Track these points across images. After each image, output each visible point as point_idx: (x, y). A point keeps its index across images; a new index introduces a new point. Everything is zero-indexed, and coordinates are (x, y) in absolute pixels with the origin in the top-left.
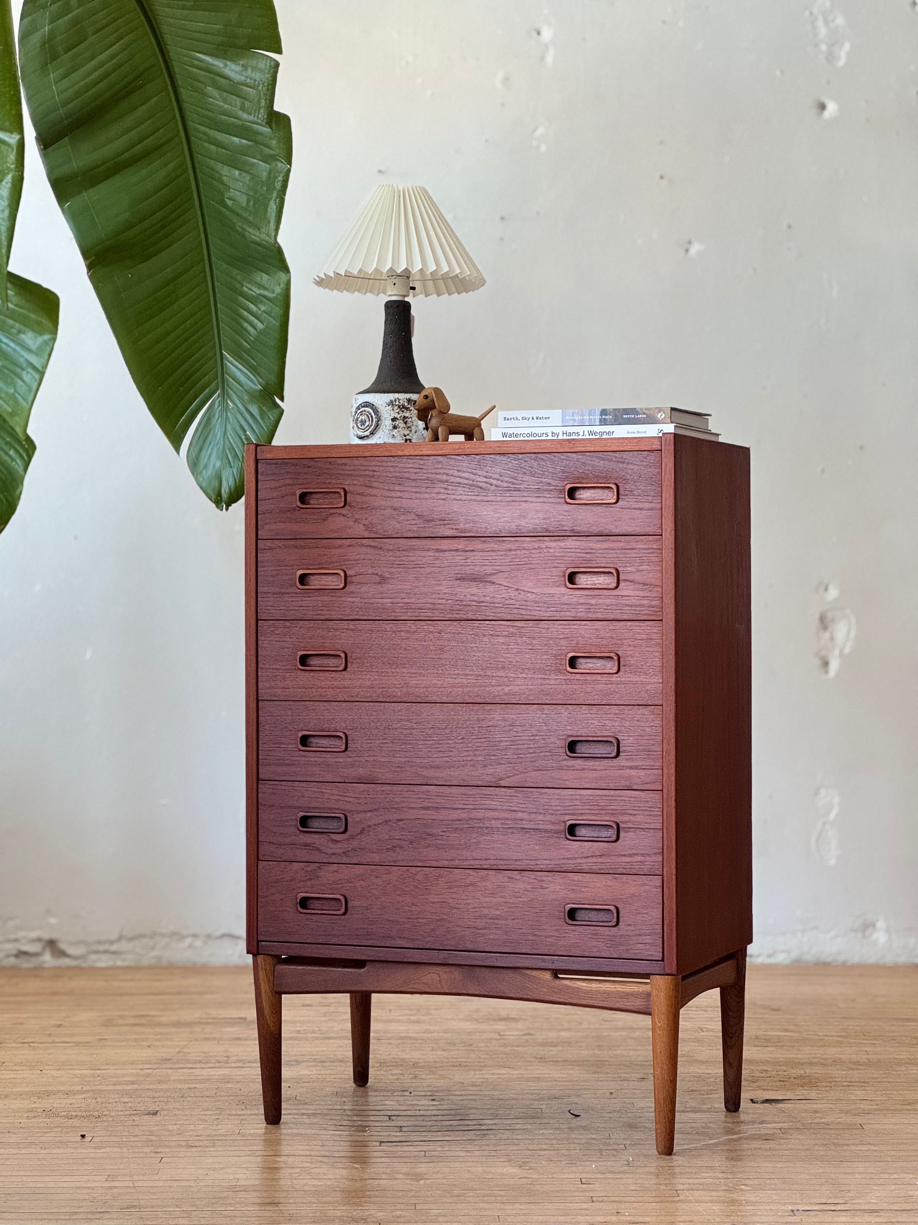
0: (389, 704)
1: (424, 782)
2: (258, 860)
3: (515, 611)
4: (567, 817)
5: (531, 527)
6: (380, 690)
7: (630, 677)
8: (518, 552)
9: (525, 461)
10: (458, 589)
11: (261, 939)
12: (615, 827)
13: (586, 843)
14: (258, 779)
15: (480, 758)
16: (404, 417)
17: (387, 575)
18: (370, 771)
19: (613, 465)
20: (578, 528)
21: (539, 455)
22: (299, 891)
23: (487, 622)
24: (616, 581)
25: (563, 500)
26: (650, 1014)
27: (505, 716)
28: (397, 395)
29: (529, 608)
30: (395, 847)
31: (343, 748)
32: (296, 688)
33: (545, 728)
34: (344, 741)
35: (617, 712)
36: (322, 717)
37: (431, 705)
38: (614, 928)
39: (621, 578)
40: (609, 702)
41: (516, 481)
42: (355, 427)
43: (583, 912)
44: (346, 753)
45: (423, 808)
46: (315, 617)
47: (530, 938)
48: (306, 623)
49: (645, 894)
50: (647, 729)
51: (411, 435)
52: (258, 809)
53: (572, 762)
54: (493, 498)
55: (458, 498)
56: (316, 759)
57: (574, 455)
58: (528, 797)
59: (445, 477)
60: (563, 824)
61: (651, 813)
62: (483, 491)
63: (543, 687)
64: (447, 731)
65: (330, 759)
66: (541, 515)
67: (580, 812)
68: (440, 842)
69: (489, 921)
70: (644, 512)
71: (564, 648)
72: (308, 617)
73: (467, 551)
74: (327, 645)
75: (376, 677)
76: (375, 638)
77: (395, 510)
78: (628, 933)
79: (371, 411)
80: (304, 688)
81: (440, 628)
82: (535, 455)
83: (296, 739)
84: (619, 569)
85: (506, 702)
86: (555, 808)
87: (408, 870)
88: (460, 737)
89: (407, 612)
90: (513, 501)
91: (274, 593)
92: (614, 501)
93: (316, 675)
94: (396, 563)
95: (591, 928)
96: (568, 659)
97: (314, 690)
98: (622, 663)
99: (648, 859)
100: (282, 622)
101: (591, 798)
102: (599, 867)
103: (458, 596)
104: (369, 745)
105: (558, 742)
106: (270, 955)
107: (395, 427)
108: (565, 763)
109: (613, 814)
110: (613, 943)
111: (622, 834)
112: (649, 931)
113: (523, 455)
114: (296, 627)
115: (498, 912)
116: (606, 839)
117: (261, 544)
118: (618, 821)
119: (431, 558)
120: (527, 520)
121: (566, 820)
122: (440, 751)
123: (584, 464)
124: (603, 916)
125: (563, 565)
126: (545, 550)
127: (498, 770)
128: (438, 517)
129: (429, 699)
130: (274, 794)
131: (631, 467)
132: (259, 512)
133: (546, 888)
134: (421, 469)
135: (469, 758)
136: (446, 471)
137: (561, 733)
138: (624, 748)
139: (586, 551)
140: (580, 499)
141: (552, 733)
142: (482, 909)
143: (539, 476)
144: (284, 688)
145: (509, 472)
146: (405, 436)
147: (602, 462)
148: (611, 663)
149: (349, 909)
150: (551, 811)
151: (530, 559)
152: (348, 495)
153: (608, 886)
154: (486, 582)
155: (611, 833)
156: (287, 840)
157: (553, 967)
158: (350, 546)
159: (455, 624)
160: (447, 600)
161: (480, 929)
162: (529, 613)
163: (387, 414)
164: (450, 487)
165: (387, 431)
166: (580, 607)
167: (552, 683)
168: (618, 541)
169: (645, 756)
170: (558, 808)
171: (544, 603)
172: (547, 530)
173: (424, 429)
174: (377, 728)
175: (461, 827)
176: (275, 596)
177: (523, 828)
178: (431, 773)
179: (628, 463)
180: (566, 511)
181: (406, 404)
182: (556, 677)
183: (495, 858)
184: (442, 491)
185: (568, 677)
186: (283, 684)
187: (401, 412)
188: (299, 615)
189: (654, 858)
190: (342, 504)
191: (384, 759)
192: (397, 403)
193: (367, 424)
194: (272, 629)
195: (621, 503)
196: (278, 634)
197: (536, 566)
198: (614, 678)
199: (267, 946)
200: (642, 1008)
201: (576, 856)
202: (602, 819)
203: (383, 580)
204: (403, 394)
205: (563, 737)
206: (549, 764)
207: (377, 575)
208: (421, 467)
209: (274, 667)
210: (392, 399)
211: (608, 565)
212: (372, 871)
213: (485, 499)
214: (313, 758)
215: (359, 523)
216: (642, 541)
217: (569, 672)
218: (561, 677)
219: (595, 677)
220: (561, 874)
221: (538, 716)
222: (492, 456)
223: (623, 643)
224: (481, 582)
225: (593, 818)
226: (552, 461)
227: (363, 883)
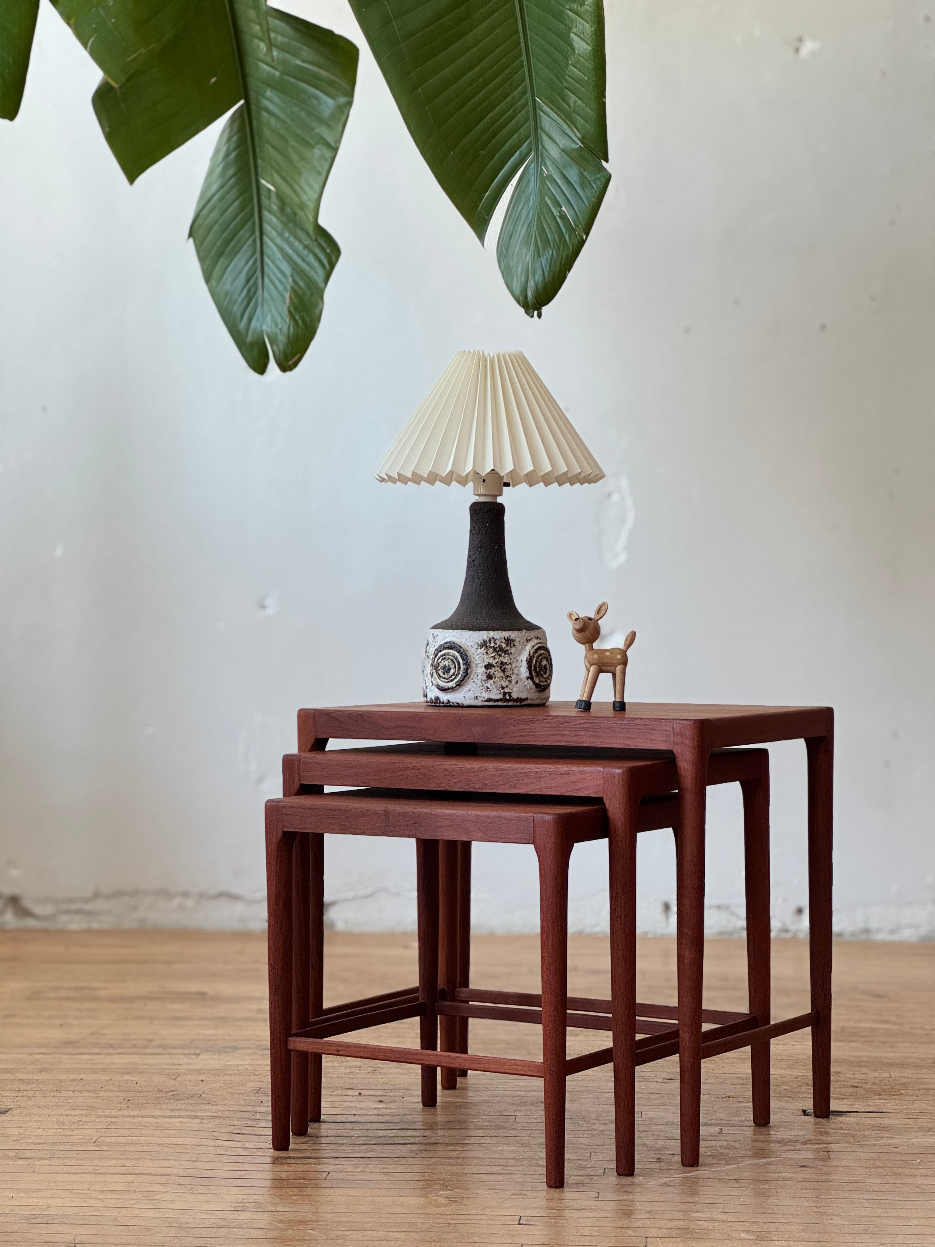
16: (502, 662)
28: (491, 634)
42: (435, 674)
51: (510, 686)
79: (457, 655)
107: (489, 677)
146: (503, 688)
163: (480, 659)
165: (479, 682)
173: (528, 678)
181: (504, 645)
187: (497, 656)
192: (492, 645)
193: (452, 671)
204: (499, 632)
210: (485, 638)
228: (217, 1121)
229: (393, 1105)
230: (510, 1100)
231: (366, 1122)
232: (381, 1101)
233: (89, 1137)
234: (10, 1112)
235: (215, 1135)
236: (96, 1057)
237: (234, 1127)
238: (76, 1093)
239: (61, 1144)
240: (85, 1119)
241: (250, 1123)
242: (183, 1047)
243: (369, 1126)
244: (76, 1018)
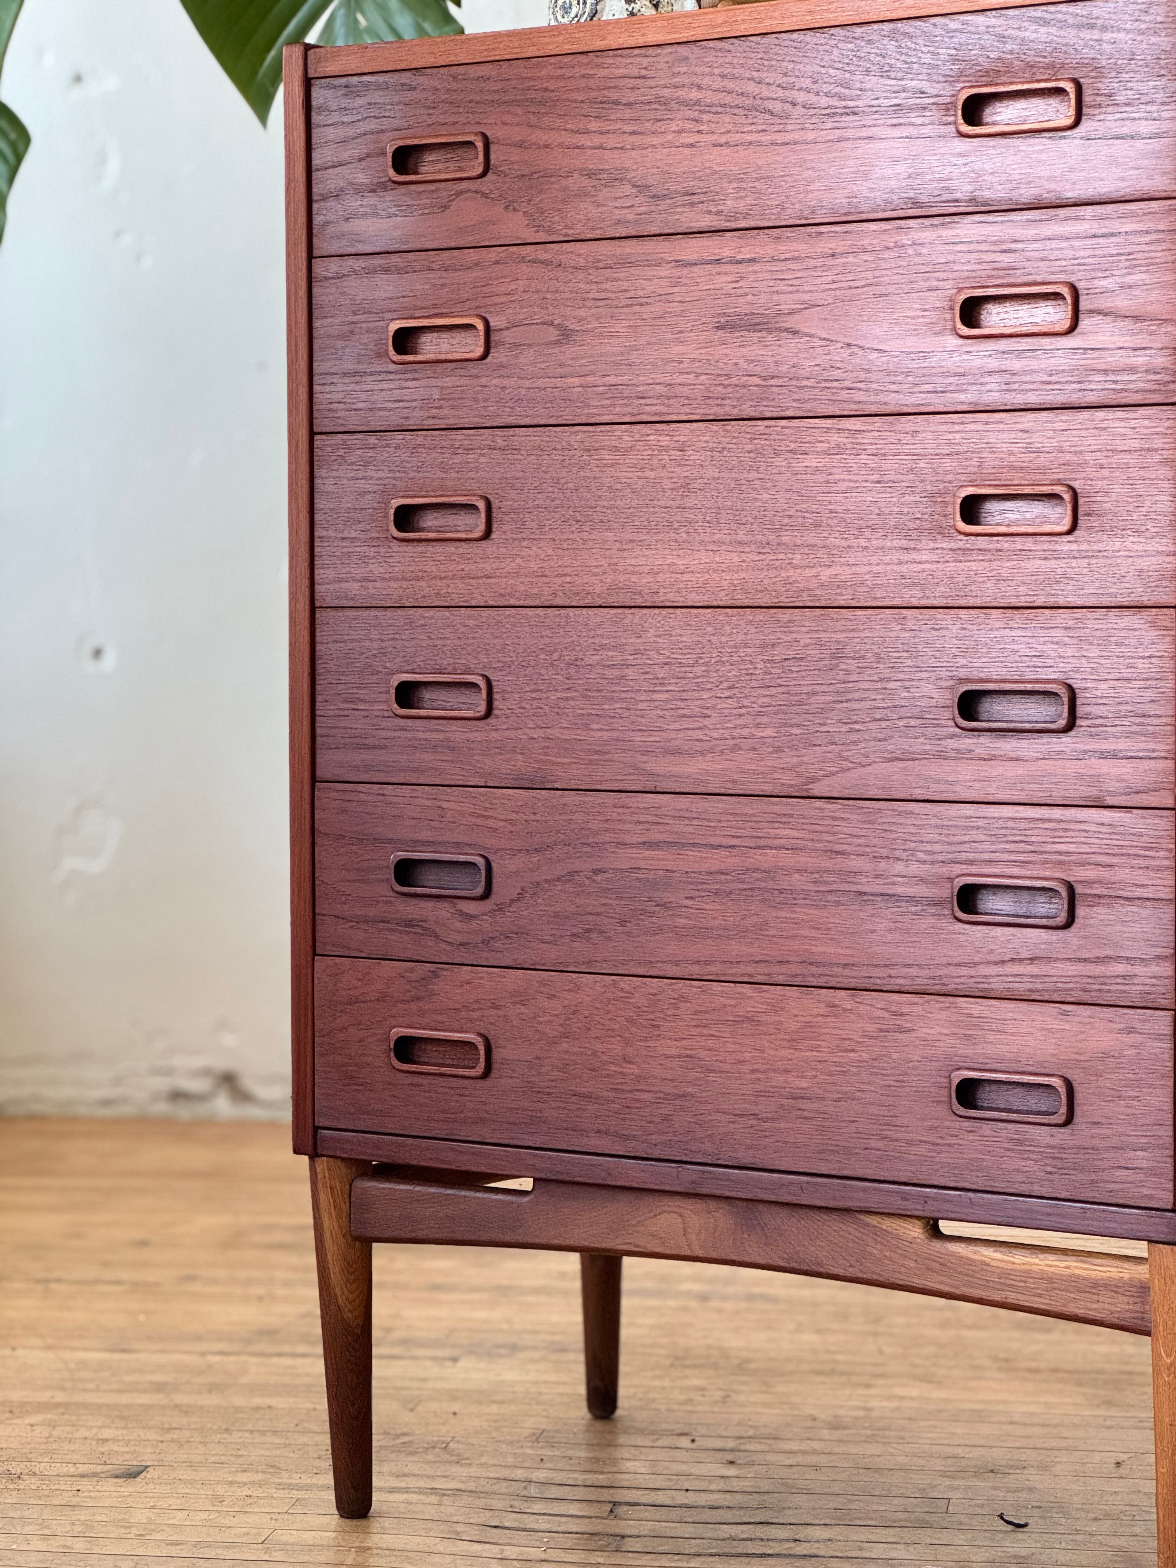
0: (577, 611)
1: (650, 786)
2: (315, 954)
3: (844, 395)
4: (957, 869)
5: (879, 197)
6: (559, 581)
7: (1100, 541)
8: (850, 259)
9: (869, 42)
10: (722, 350)
11: (321, 1125)
12: (1064, 894)
13: (999, 930)
14: (314, 780)
15: (770, 732)
17: (572, 325)
18: (538, 761)
19: (1070, 35)
20: (987, 194)
21: (899, 25)
22: (394, 1023)
23: (783, 423)
24: (1070, 314)
25: (952, 128)
26: (1148, 1334)
27: (822, 635)
29: (875, 386)
30: (588, 931)
31: (482, 708)
32: (389, 580)
33: (909, 662)
34: (484, 693)
35: (1071, 623)
36: (439, 642)
37: (664, 612)
38: (1062, 1130)
39: (1084, 305)
40: (1052, 601)
41: (847, 92)
43: (994, 1087)
44: (489, 721)
45: (649, 845)
46: (429, 423)
47: (874, 1143)
48: (408, 436)
49: (1133, 1052)
50: (1140, 663)
52: (313, 844)
53: (968, 742)
54: (796, 136)
55: (723, 140)
56: (428, 735)
57: (980, 19)
58: (869, 822)
59: (694, 94)
60: (948, 885)
61: (1147, 863)
62: (776, 120)
63: (904, 568)
64: (698, 670)
65: (457, 733)
66: (902, 168)
67: (986, 856)
68: (684, 921)
69: (785, 1102)
70: (1139, 144)
71: (949, 477)
72: (411, 423)
73: (739, 262)
74: (450, 484)
75: (550, 552)
76: (549, 466)
77: (589, 176)
78: (1096, 1142)
80: (404, 579)
81: (682, 438)
82: (891, 25)
83: (388, 692)
84: (1080, 285)
85: (823, 604)
86: (929, 847)
87: (614, 982)
88: (726, 685)
89: (614, 406)
90: (839, 140)
91: (345, 374)
92: (1069, 121)
93: (431, 548)
94: (591, 296)
95: (1011, 1126)
96: (959, 501)
97: (423, 584)
98: (1081, 510)
99: (1139, 970)
100: (360, 436)
101: (1010, 824)
102: (1030, 986)
103: (721, 365)
104: (535, 704)
105: (936, 695)
106: (343, 1159)
108: (951, 743)
109: (1060, 863)
110: (1059, 1163)
111: (1080, 911)
112: (1143, 1140)
113: (865, 28)
114: (388, 446)
115: (804, 1084)
116: (1044, 922)
117: (319, 267)
118: (1070, 879)
119: (663, 283)
120: (869, 184)
121: (953, 875)
122: (684, 716)
123: (1002, 38)
124: (1035, 1101)
125: (949, 284)
126: (910, 251)
127: (806, 759)
128: (679, 188)
129: (658, 600)
130: (344, 811)
131: (1108, 36)
132: (315, 198)
133: (910, 1030)
134: (644, 77)
135: (745, 732)
136: (697, 80)
137: (944, 674)
138: (1088, 709)
139: (1004, 247)
140: (994, 124)
141: (924, 675)
142: (771, 1074)
143: (900, 75)
144: (365, 580)
145: (831, 71)
147: (1043, 30)
148: (1059, 510)
149: (495, 1066)
150: (921, 856)
151: (877, 273)
152: (493, 148)
153: (1050, 1031)
154: (780, 330)
155: (1057, 908)
156: (371, 912)
157: (928, 1215)
158: (497, 263)
159: (715, 428)
160: (698, 375)
161: (766, 1120)
162: (873, 399)
164: (705, 117)
166: (988, 379)
167: (924, 558)
168: (1076, 219)
169: (1135, 728)
170: (937, 847)
171: (907, 374)
172: (916, 204)
174: (552, 665)
175: (727, 887)
176: (347, 380)
177: (861, 893)
178: (661, 766)
179: (1104, 29)
180: (960, 155)
182: (932, 545)
183: (798, 959)
184: (688, 125)
185: (961, 544)
186: (361, 572)
188: (395, 420)
189: (1155, 969)
190: (480, 170)
191: (568, 735)
194: (341, 452)
195: (1086, 126)
196: (352, 464)
197: (891, 289)
198: (1064, 545)
199: (332, 1138)
200: (1127, 1318)
201: (976, 959)
202: (1035, 873)
203: (566, 335)
205: (951, 683)
206: (919, 745)
207: (552, 324)
208: (643, 72)
209: (346, 534)
211: (1053, 278)
212: (542, 983)
213: (780, 138)
214: (421, 731)
215: (515, 210)
216: (1133, 214)
217: (960, 533)
218: (944, 545)
219: (1019, 543)
220: (942, 999)
221: (893, 634)
222: (795, 36)
223: (1086, 463)
224: (769, 331)
225: (1016, 871)
226: (930, 38)
227: (523, 1009)
228: (466, 1499)
229: (750, 1472)
230: (939, 1465)
231: (704, 1507)
232: (732, 1463)
233: (257, 1531)
234: (142, 1475)
235: (459, 1529)
236: (299, 1361)
237: (491, 1513)
238: (256, 1435)
239: (210, 1545)
240: (259, 1492)
241: (518, 1505)
242: (435, 1344)
243: (708, 1515)
244: (286, 1284)
